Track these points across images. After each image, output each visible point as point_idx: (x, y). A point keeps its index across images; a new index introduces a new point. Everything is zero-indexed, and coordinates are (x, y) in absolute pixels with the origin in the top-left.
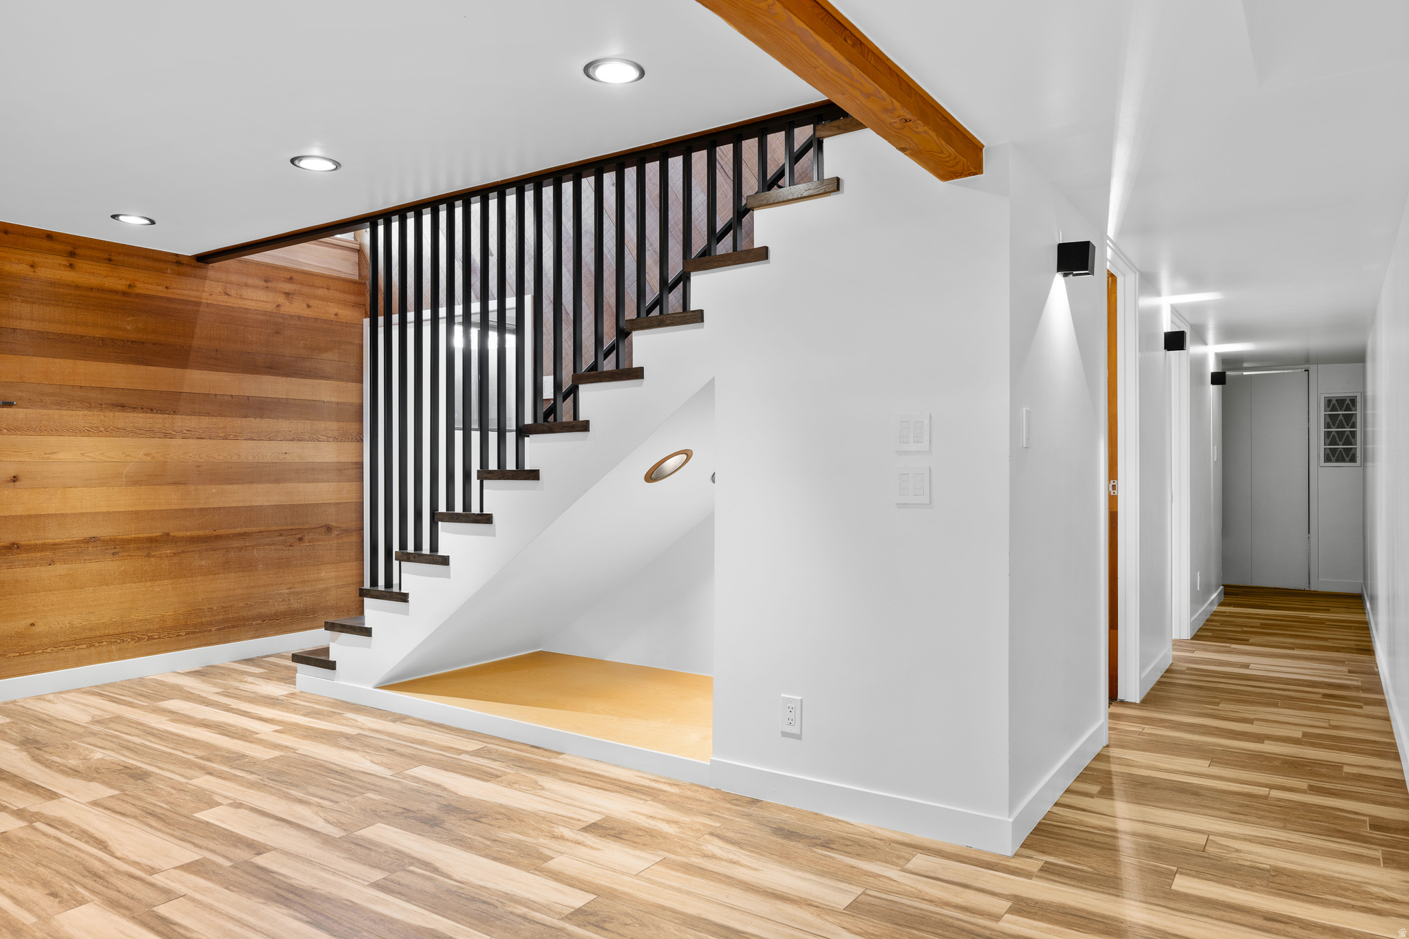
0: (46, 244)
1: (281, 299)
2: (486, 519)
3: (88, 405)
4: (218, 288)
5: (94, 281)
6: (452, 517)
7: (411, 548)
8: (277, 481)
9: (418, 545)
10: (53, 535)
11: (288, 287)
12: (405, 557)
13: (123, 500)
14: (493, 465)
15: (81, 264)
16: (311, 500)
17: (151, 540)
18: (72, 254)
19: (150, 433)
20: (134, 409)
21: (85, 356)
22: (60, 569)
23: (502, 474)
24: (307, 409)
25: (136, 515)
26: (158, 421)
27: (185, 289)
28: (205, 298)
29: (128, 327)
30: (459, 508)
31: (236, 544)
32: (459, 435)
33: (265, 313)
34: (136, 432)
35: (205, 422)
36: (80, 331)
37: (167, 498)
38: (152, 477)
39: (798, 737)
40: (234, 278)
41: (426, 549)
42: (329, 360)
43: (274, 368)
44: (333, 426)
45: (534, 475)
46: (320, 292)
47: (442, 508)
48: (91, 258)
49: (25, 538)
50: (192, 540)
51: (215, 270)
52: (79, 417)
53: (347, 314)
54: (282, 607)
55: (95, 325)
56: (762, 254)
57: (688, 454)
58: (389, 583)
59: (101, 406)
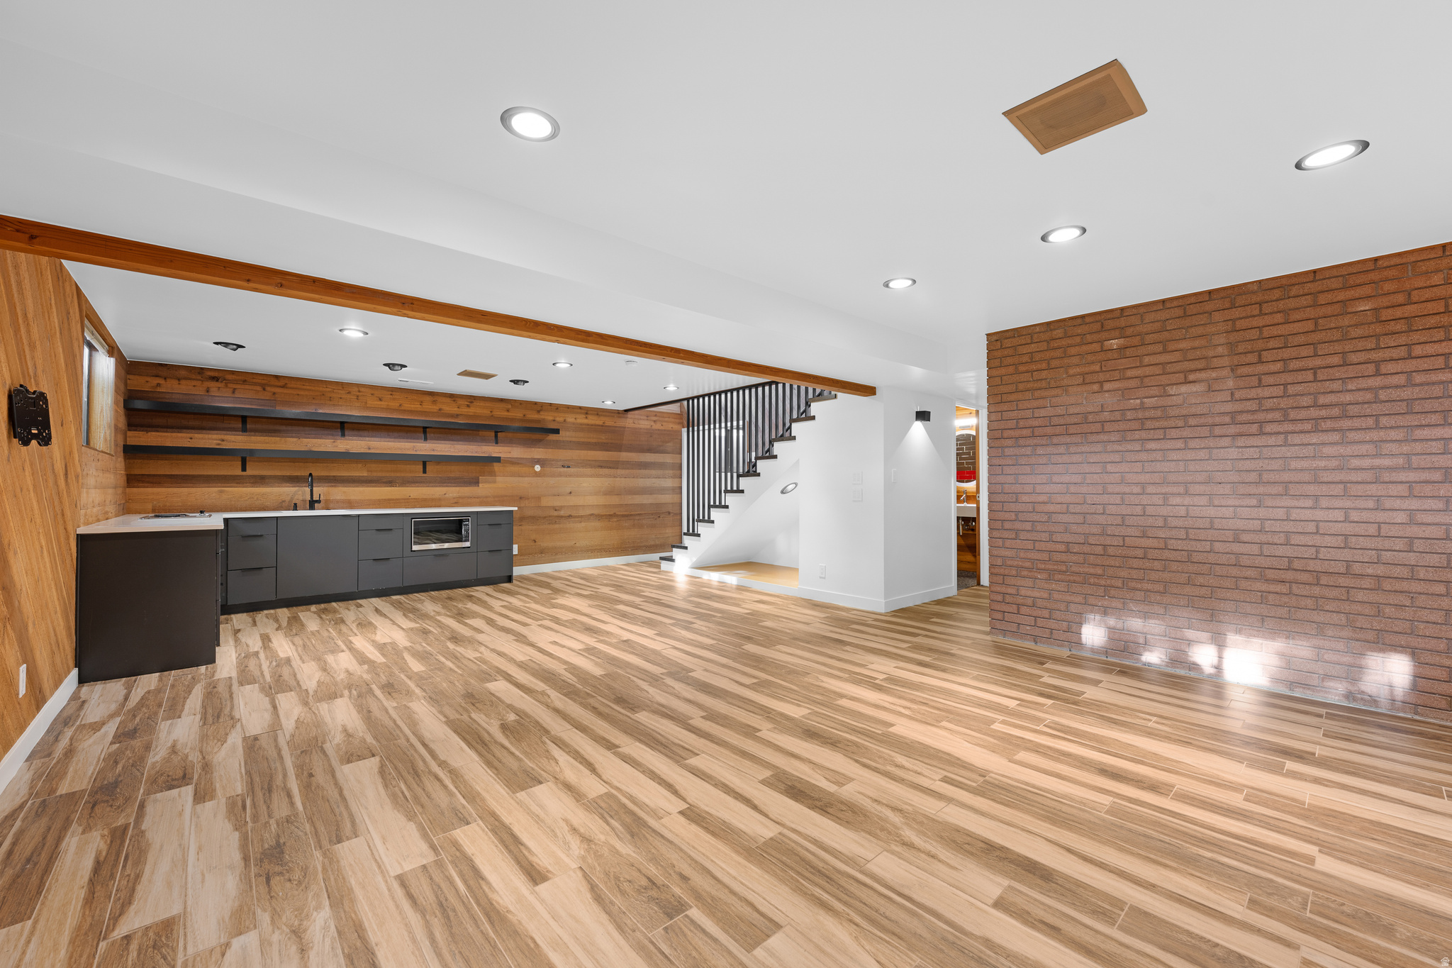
0: (579, 411)
1: (652, 423)
2: (727, 507)
3: (591, 466)
4: (631, 421)
5: (593, 422)
6: (715, 506)
7: (701, 518)
8: (651, 494)
9: (704, 517)
10: (582, 513)
11: (655, 418)
12: (699, 521)
13: (601, 500)
14: (729, 488)
15: (590, 417)
16: (663, 501)
17: (610, 515)
18: (587, 413)
19: (610, 476)
20: (605, 467)
21: (590, 449)
22: (583, 524)
23: (732, 491)
24: (661, 466)
25: (605, 506)
26: (612, 471)
27: (621, 423)
28: (627, 425)
29: (603, 438)
30: (717, 503)
31: (637, 518)
32: (717, 474)
33: (647, 429)
34: (606, 476)
35: (627, 471)
36: (589, 440)
37: (615, 500)
38: (610, 492)
39: (824, 578)
40: (637, 417)
41: (706, 518)
42: (670, 446)
43: (650, 450)
44: (671, 472)
45: (742, 491)
46: (666, 419)
47: (712, 503)
48: (592, 414)
49: (574, 513)
50: (623, 516)
51: (630, 415)
52: (588, 471)
53: (676, 427)
54: (652, 543)
55: (593, 438)
56: (813, 418)
57: (796, 484)
58: (693, 530)
59: (594, 467)
